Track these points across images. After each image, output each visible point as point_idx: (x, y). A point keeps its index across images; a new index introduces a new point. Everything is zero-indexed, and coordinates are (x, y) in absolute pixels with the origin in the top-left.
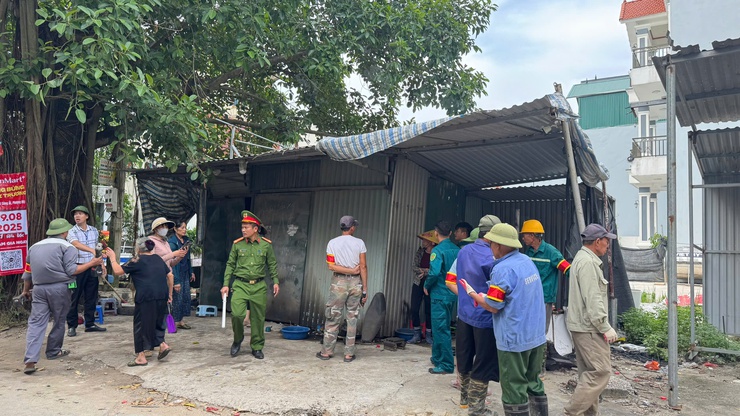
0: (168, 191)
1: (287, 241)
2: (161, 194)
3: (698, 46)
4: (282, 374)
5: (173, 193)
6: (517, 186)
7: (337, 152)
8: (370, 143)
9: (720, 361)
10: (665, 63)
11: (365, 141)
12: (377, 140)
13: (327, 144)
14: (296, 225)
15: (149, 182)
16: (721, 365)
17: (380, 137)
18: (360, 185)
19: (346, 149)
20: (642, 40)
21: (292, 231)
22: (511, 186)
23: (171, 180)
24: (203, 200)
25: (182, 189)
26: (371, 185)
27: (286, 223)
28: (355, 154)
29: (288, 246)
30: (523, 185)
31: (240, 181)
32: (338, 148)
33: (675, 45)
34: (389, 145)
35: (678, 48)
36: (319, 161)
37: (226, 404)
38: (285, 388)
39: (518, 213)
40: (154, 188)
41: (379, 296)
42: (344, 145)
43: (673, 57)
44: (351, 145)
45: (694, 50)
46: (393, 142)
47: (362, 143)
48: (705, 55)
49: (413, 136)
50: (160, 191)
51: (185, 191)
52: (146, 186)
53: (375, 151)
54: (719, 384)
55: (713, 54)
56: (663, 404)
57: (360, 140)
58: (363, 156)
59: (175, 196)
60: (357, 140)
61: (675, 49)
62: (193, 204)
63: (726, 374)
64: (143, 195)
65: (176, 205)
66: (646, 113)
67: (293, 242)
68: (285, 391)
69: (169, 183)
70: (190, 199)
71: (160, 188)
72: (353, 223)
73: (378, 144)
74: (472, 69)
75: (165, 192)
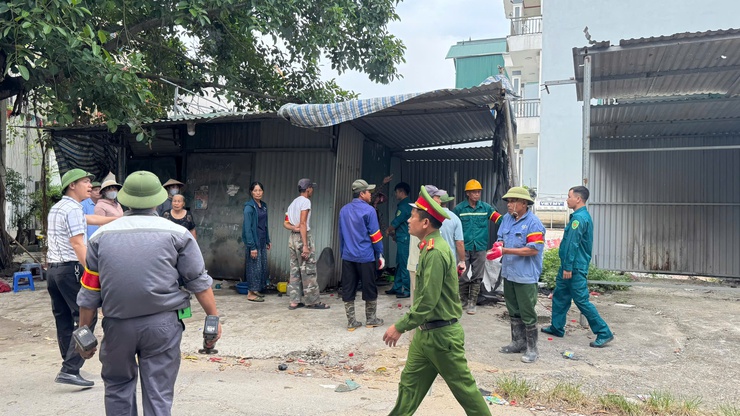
0: (85, 149)
1: (227, 201)
2: (77, 152)
3: (609, 42)
4: (263, 324)
5: (88, 152)
6: (436, 148)
7: (303, 119)
8: (338, 113)
9: (601, 290)
10: (583, 53)
11: (333, 110)
12: (346, 110)
13: (292, 111)
14: (236, 185)
15: (65, 139)
16: (602, 294)
17: (349, 107)
18: (304, 147)
19: (313, 117)
20: (517, 9)
21: (232, 191)
22: (431, 148)
23: (88, 138)
24: (122, 159)
25: (99, 147)
26: (315, 147)
27: (225, 184)
28: (322, 122)
29: (228, 206)
30: (442, 147)
31: (170, 139)
32: (305, 115)
33: (592, 39)
34: (358, 116)
35: (594, 42)
36: (259, 122)
37: (226, 354)
38: (274, 336)
39: (456, 175)
40: (70, 146)
41: (327, 251)
42: (311, 112)
43: (590, 49)
44: (319, 114)
45: (605, 45)
46: (362, 113)
47: (330, 112)
48: (612, 49)
49: (381, 108)
50: (76, 150)
51: (102, 149)
52: (60, 144)
53: (344, 120)
54: (606, 308)
55: (619, 49)
56: (576, 325)
57: (329, 109)
58: (331, 124)
59: (91, 154)
60: (325, 110)
61: (591, 42)
62: (108, 163)
63: (608, 300)
64: (59, 154)
65: (91, 163)
66: (519, 77)
67: (234, 202)
68: (276, 338)
69: (86, 140)
70: (106, 157)
71: (77, 146)
72: (310, 185)
73: (346, 114)
74: (392, 36)
75: (81, 150)
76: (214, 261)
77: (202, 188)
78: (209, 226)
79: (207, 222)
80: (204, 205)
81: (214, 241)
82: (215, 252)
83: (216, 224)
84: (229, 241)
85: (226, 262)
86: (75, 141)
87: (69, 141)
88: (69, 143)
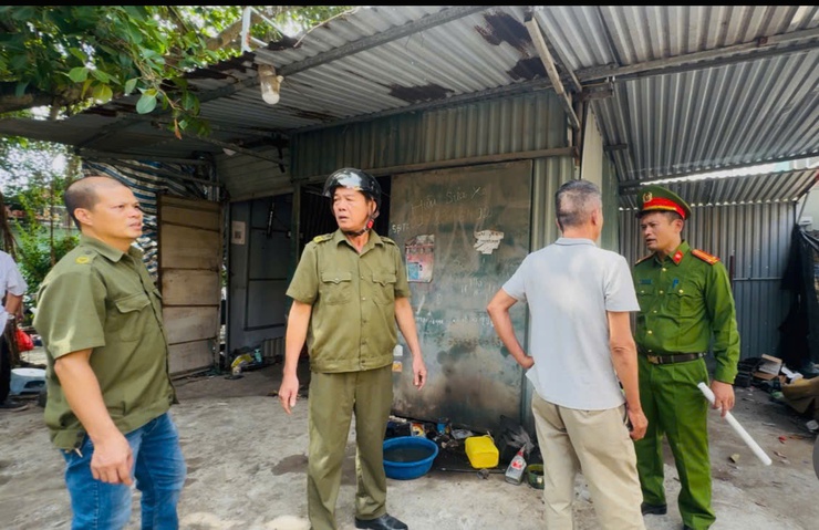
1: (476, 265)
14: (499, 229)
21: (487, 242)
27: (470, 228)
29: (477, 275)
67: (491, 266)
76: (448, 390)
77: (422, 239)
78: (437, 316)
79: (432, 308)
80: (425, 273)
81: (447, 348)
82: (449, 372)
83: (450, 313)
84: (480, 350)
85: (476, 395)
86: (128, 171)
87: (119, 171)
88: (120, 174)
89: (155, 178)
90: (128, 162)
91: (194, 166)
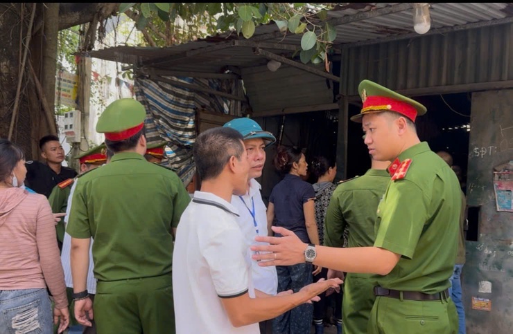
0: (182, 101)
2: (171, 107)
5: (187, 106)
15: (154, 84)
40: (160, 95)
50: (170, 102)
52: (146, 92)
69: (184, 87)
71: (171, 97)
75: (176, 103)
86: (168, 87)
87: (160, 86)
88: (160, 90)
89: (187, 93)
90: (169, 78)
91: (219, 80)
